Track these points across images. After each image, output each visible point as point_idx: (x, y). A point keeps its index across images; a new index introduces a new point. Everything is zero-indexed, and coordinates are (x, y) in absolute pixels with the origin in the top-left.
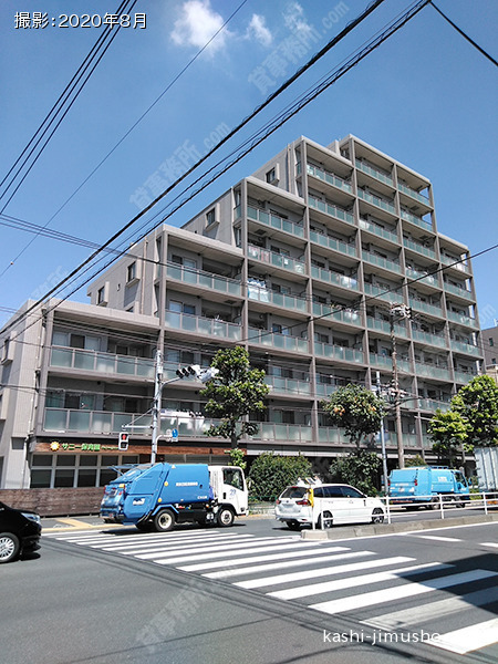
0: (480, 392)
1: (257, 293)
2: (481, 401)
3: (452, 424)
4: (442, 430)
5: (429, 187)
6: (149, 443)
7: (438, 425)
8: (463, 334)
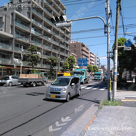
0: (71, 59)
1: (33, 31)
2: (71, 61)
3: (67, 65)
4: (65, 66)
5: (66, 10)
6: (20, 67)
7: (64, 65)
8: (67, 45)
